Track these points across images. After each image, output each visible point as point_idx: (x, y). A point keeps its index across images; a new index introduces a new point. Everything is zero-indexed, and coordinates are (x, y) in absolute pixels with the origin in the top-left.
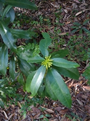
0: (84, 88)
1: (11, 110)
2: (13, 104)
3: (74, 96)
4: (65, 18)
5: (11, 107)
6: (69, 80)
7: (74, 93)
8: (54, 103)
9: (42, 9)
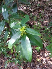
0: (49, 62)
1: (2, 63)
2: (4, 60)
3: (42, 66)
4: (46, 19)
5: (2, 61)
6: (40, 55)
7: (42, 64)
8: (28, 67)
9: (34, 12)
